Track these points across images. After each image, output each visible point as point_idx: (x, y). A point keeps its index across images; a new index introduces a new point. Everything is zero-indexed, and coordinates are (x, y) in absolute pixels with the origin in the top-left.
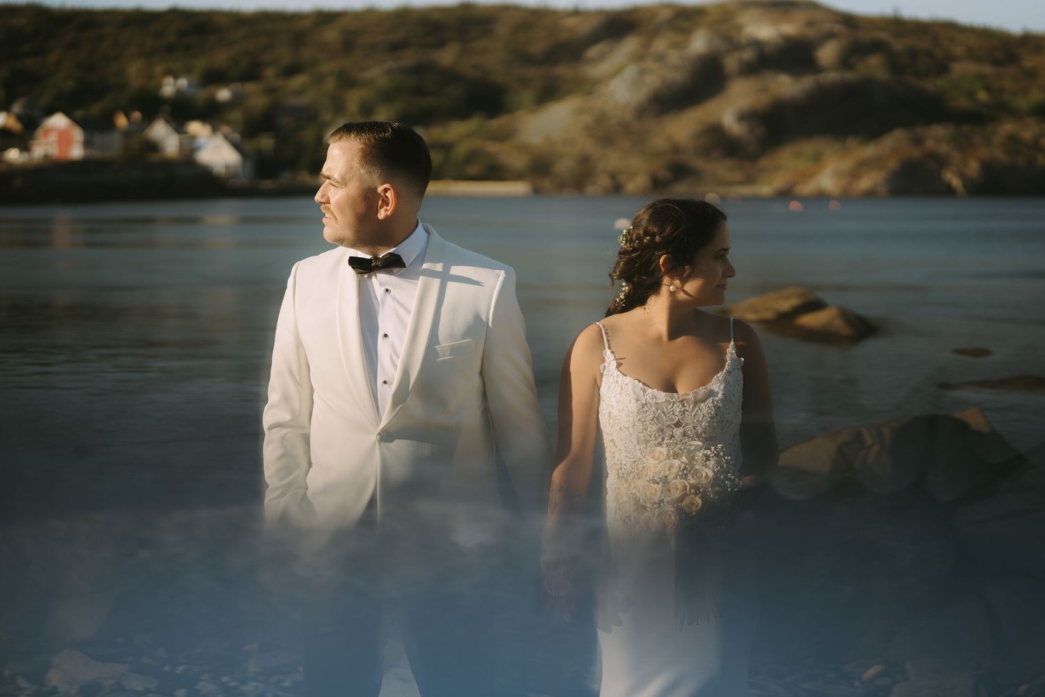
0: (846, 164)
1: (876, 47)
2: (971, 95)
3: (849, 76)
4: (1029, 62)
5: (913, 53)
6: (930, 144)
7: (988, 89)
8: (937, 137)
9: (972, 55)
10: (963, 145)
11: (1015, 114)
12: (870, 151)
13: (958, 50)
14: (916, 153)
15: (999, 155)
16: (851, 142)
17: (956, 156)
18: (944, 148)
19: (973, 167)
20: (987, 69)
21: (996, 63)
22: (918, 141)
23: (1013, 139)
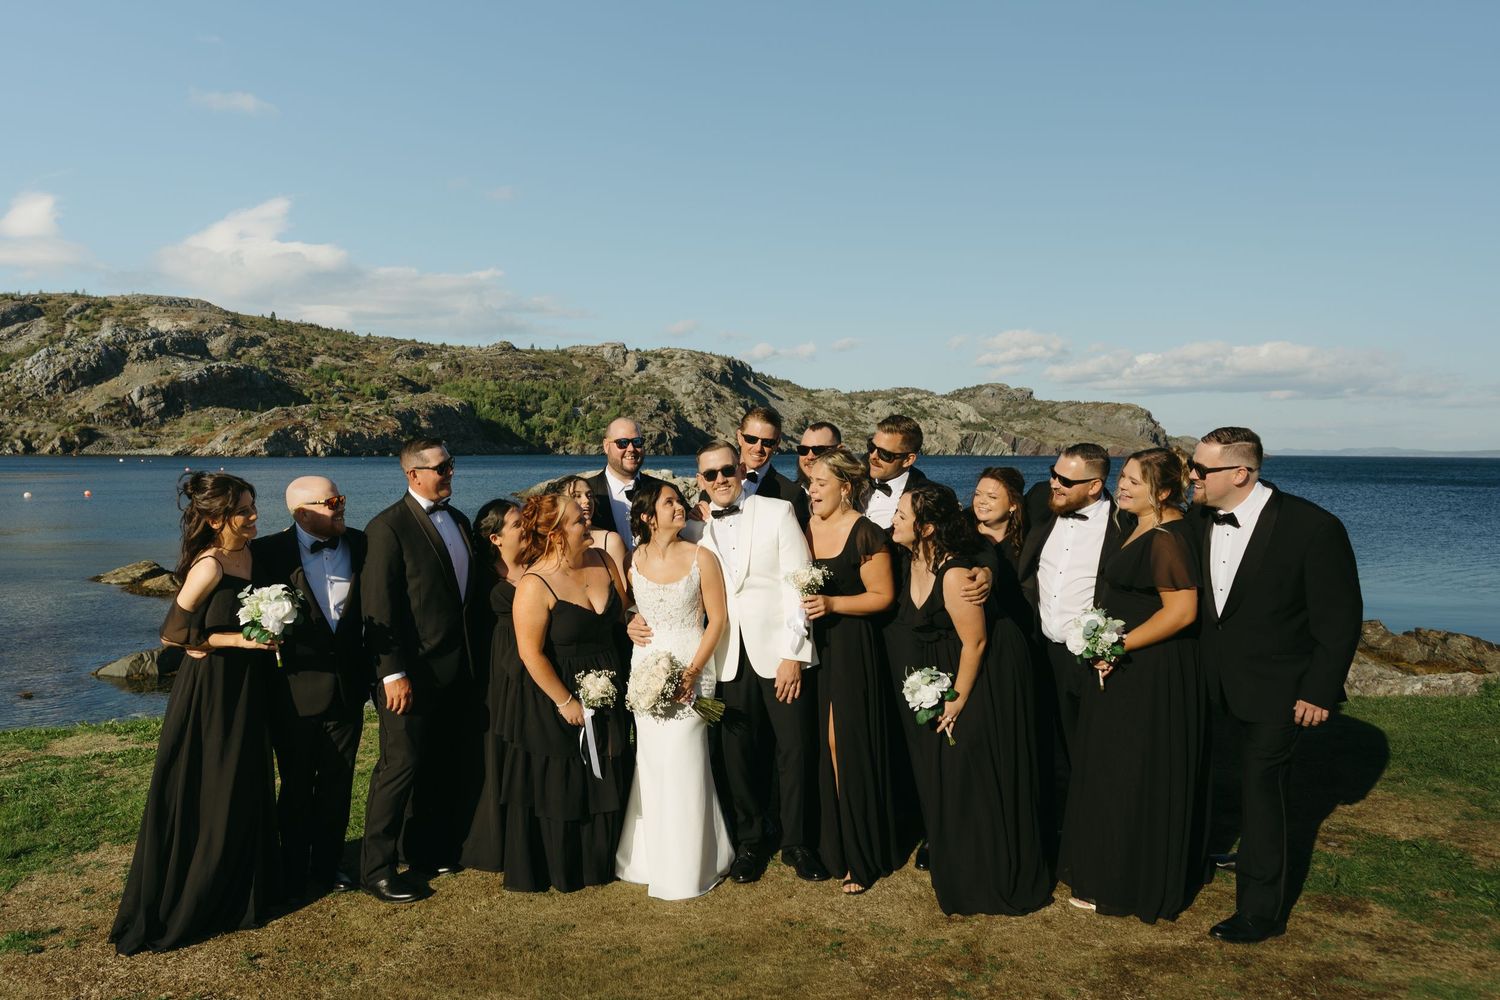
0: (235, 432)
3: (237, 364)
6: (298, 419)
7: (342, 377)
8: (303, 412)
9: (329, 352)
11: (363, 397)
14: (287, 425)
15: (349, 427)
17: (318, 428)
19: (332, 437)
21: (348, 359)
22: (289, 416)
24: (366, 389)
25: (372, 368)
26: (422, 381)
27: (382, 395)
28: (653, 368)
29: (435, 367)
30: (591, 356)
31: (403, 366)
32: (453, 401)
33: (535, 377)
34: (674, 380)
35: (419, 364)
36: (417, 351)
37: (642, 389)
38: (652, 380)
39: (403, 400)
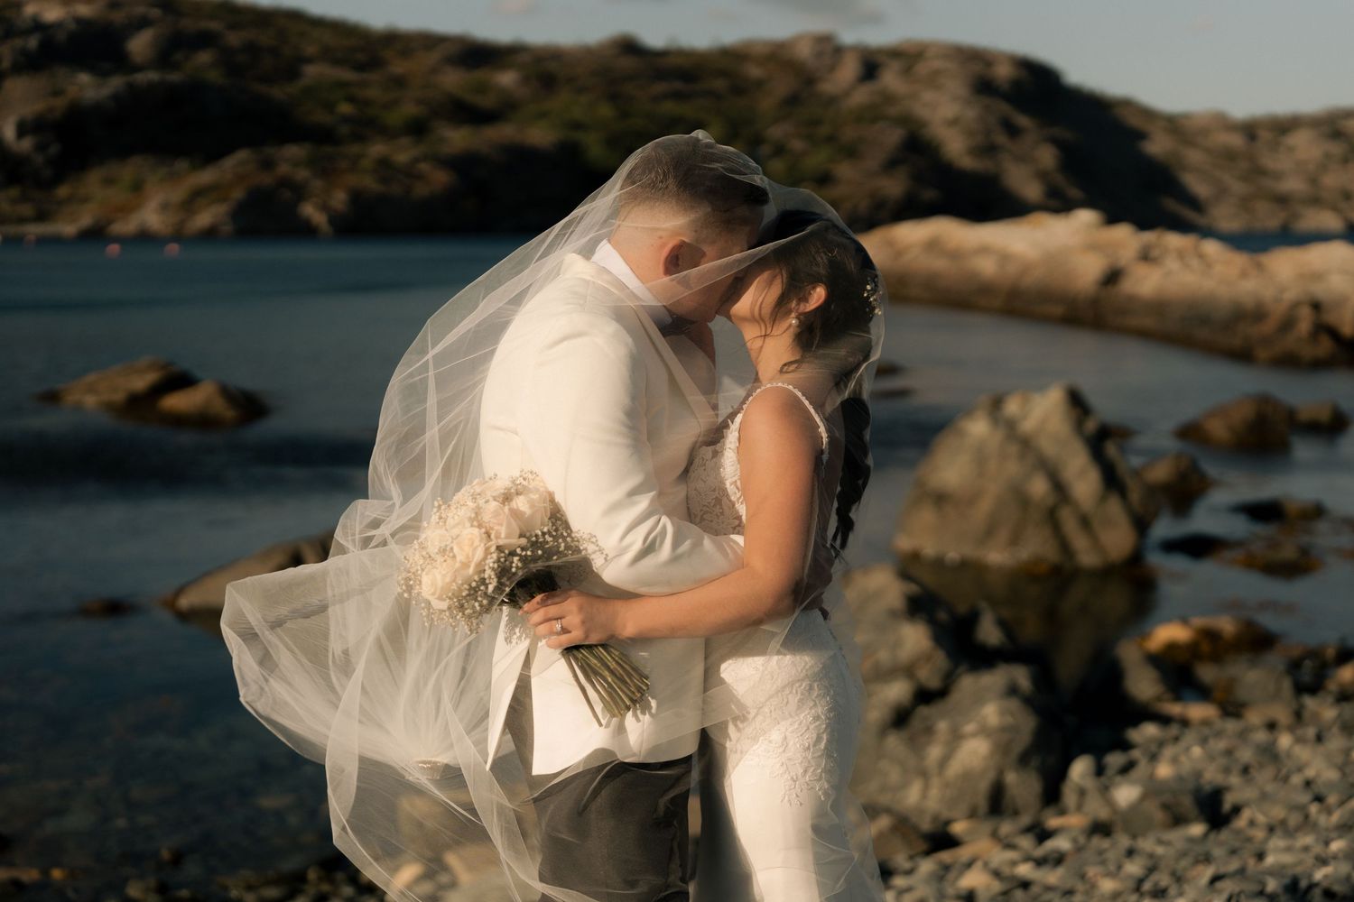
0: (177, 194)
1: (205, 40)
2: (330, 107)
3: (174, 77)
4: (398, 67)
5: (252, 49)
6: (284, 169)
7: (351, 99)
8: (291, 158)
9: (328, 56)
10: (325, 169)
11: (387, 133)
12: (206, 176)
13: (310, 50)
14: (267, 179)
15: (369, 183)
16: (182, 165)
17: (317, 184)
18: (302, 174)
19: (339, 199)
20: (347, 75)
21: (360, 67)
22: (268, 165)
23: (384, 164)
24: (395, 118)
25: (399, 82)
26: (487, 102)
27: (418, 129)
28: (890, 79)
29: (507, 79)
30: (777, 56)
31: (453, 80)
32: (540, 135)
33: (678, 96)
34: (928, 96)
35: (480, 75)
36: (477, 55)
37: (872, 114)
38: (889, 98)
39: (457, 138)
